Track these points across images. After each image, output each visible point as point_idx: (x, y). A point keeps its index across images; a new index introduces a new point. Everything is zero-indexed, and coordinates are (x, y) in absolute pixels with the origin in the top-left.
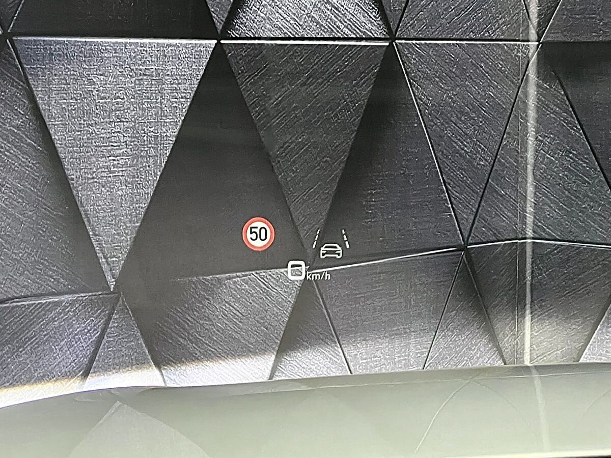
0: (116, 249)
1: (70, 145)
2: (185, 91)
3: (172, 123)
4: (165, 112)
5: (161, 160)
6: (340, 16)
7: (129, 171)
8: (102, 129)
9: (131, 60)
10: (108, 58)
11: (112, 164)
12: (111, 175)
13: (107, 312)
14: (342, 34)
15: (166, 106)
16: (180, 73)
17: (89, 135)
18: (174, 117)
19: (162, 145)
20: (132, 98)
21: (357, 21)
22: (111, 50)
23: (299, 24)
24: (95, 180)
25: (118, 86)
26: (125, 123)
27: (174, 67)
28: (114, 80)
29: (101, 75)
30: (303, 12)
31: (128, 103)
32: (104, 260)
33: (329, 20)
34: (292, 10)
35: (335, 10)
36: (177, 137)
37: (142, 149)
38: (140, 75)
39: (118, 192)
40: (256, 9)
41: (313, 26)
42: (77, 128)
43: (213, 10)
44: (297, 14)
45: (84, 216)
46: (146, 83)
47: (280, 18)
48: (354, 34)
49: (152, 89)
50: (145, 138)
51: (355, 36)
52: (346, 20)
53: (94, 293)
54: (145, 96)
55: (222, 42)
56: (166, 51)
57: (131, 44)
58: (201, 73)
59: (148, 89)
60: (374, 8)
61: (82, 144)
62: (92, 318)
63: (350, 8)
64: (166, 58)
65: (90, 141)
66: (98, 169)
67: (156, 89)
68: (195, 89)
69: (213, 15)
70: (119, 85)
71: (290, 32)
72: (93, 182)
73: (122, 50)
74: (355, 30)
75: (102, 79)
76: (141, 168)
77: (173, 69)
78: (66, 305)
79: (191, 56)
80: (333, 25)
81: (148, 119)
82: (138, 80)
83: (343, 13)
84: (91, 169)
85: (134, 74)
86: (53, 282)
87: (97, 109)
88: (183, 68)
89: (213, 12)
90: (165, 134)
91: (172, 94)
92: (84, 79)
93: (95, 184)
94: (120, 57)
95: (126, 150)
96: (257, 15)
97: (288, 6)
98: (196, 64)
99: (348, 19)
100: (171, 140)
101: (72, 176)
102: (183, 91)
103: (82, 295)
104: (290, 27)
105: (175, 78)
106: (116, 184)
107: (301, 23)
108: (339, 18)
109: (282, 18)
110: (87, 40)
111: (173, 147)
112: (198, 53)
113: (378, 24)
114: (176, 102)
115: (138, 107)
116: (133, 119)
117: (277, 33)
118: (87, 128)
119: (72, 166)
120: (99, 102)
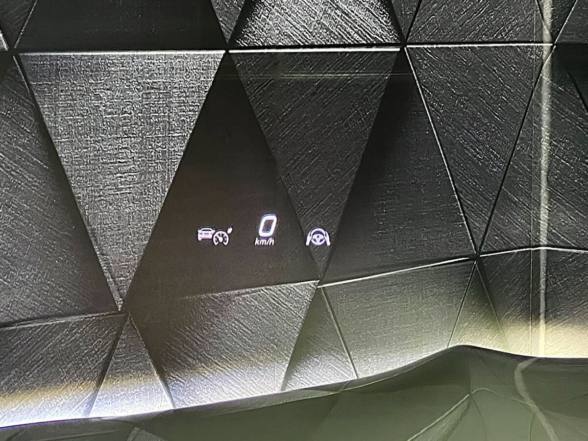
0: (124, 268)
1: (77, 163)
2: (193, 104)
3: (180, 138)
4: (173, 126)
5: (169, 176)
6: (350, 23)
7: (137, 187)
8: (109, 145)
9: (139, 74)
10: (115, 71)
11: (119, 181)
12: (119, 193)
13: (115, 332)
14: (352, 41)
15: (173, 120)
16: (188, 86)
17: (96, 152)
18: (182, 131)
19: (170, 160)
20: (139, 113)
21: (368, 27)
22: (118, 63)
23: (309, 31)
24: (102, 198)
25: (125, 101)
26: (133, 139)
27: (181, 80)
28: (122, 95)
29: (108, 90)
30: (312, 19)
31: (136, 118)
32: (111, 280)
33: (339, 27)
34: (301, 17)
35: (345, 17)
36: (185, 152)
37: (150, 165)
38: (148, 89)
39: (126, 210)
40: (265, 17)
41: (323, 33)
42: (84, 145)
43: (221, 19)
44: (306, 21)
45: (90, 235)
46: (154, 97)
47: (289, 26)
48: (365, 40)
49: (160, 103)
50: (153, 153)
51: (365, 42)
52: (357, 26)
53: (101, 314)
54: (153, 110)
55: (231, 51)
56: (174, 63)
57: (138, 57)
58: (209, 84)
59: (156, 102)
60: (385, 13)
61: (88, 161)
62: (99, 340)
63: (360, 14)
64: (174, 71)
65: (97, 158)
66: (105, 186)
67: (164, 102)
68: (203, 101)
69: (222, 24)
70: (126, 99)
71: (300, 40)
72: (101, 200)
73: (129, 63)
74: (366, 36)
75: (109, 94)
76: (149, 184)
77: (180, 81)
78: (73, 326)
79: (199, 68)
80: (343, 31)
81: (155, 134)
82: (146, 94)
83: (354, 19)
84: (98, 186)
85: (142, 88)
86: (60, 303)
87: (104, 125)
88: (191, 80)
89: (221, 21)
90: (173, 149)
91: (180, 108)
92: (91, 94)
93: (102, 202)
94: (127, 71)
95: (133, 166)
96: (265, 24)
97: (298, 13)
98: (204, 75)
99: (358, 25)
100: (178, 155)
101: (79, 195)
102: (191, 104)
103: (90, 315)
104: (299, 35)
105: (182, 90)
106: (124, 202)
107: (310, 31)
108: (350, 24)
109: (292, 26)
110: (94, 54)
111: (181, 162)
112: (206, 64)
113: (389, 29)
114: (184, 116)
115: (145, 122)
116: (140, 135)
117: (287, 42)
118: (94, 145)
119: (79, 184)
120: (106, 118)
